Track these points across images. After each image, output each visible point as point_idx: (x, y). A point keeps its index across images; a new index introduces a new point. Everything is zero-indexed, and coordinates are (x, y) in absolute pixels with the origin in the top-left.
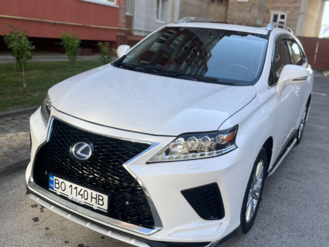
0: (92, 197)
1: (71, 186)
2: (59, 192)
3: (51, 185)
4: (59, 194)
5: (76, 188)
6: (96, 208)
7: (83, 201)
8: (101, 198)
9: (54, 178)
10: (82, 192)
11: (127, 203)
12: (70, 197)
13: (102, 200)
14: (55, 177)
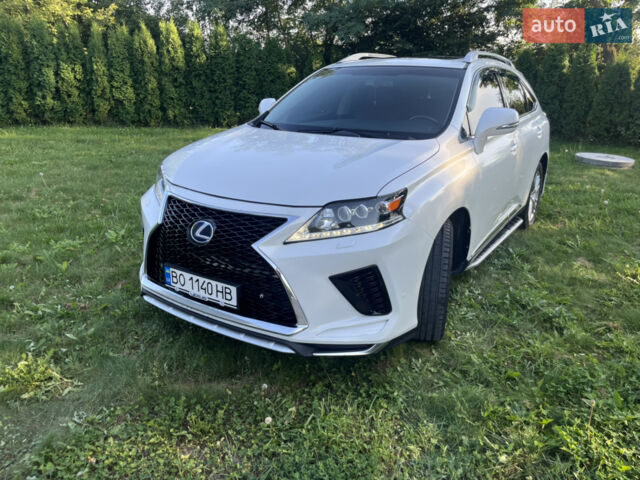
0: (218, 291)
1: (191, 278)
2: (178, 287)
3: (168, 280)
4: (178, 290)
5: (198, 280)
6: (223, 305)
7: (206, 297)
8: (228, 291)
9: (170, 271)
10: (205, 286)
11: (262, 296)
12: (191, 293)
13: (230, 294)
14: (172, 269)
